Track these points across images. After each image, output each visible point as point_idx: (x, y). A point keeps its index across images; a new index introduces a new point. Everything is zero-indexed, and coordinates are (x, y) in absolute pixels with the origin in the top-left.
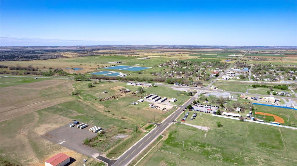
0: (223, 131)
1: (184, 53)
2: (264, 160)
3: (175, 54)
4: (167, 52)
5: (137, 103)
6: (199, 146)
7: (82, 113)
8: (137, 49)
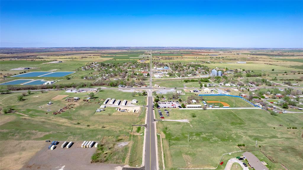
0: (200, 120)
1: (94, 55)
2: (243, 133)
3: (86, 57)
4: (74, 55)
5: (102, 110)
6: (195, 135)
7: (48, 131)
8: (33, 52)
